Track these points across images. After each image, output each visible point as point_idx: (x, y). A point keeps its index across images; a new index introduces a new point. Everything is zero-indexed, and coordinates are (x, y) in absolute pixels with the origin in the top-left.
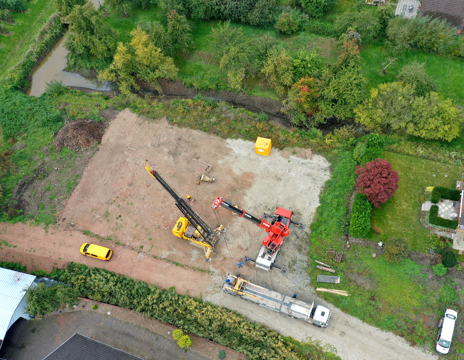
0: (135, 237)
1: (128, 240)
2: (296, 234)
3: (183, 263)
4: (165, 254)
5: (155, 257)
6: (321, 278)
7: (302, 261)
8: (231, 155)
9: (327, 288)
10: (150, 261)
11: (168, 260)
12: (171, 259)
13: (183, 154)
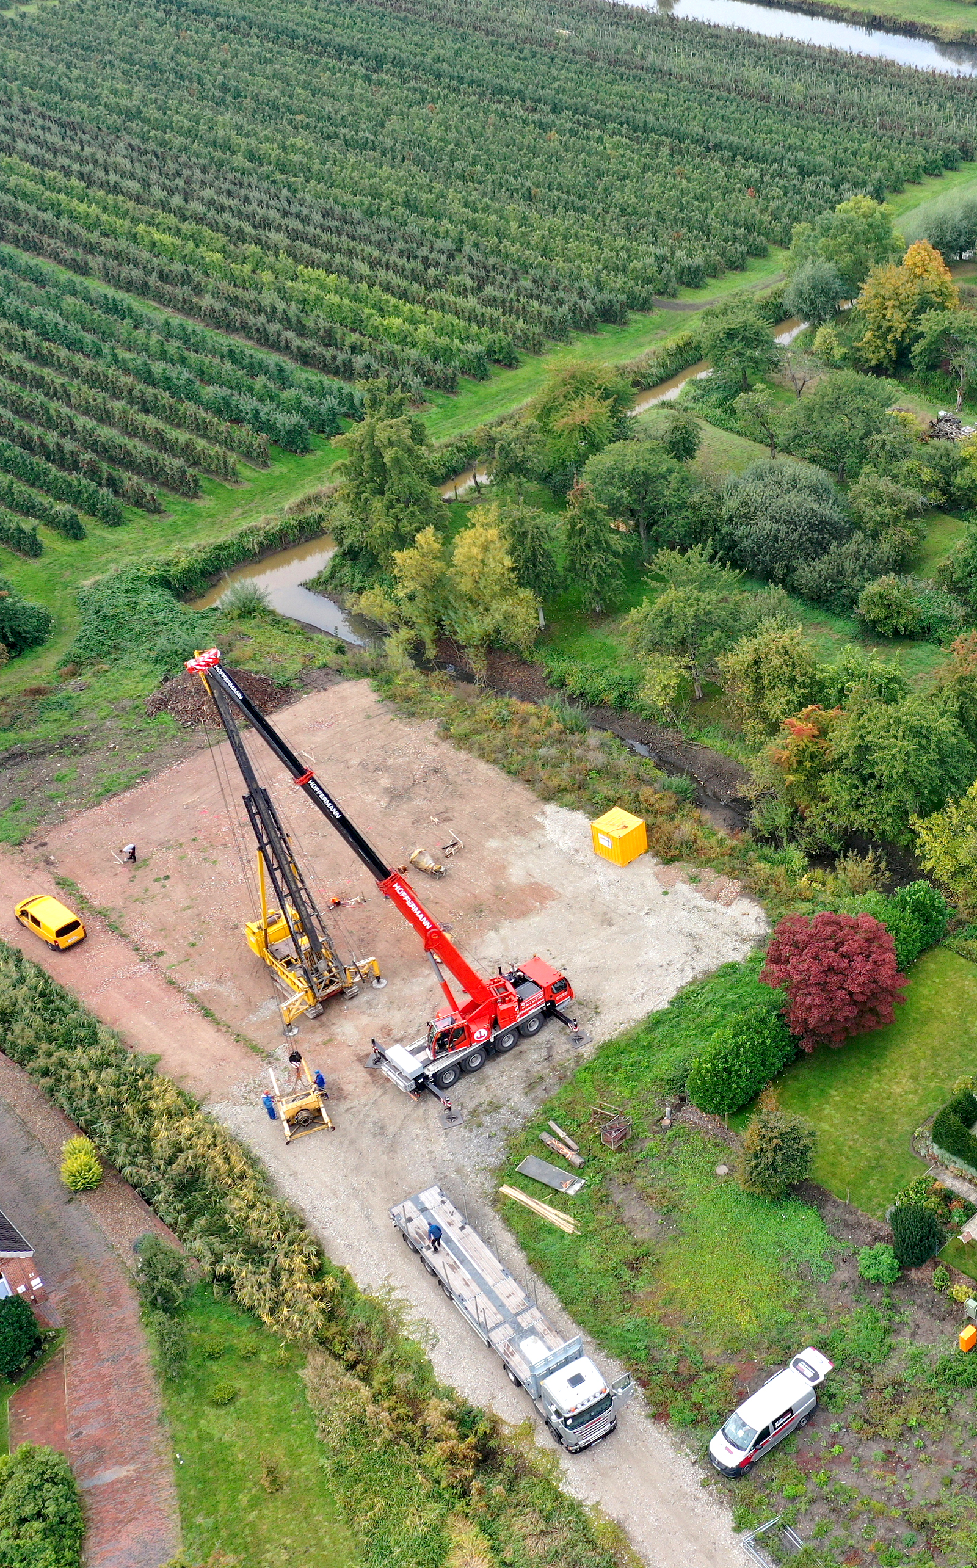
0: (163, 930)
1: (141, 928)
2: (550, 1049)
3: (224, 1018)
4: (199, 985)
5: (171, 983)
6: (533, 1166)
7: (514, 1112)
8: (532, 839)
9: (532, 1195)
10: (153, 986)
11: (193, 999)
12: (205, 1000)
13: (418, 802)
